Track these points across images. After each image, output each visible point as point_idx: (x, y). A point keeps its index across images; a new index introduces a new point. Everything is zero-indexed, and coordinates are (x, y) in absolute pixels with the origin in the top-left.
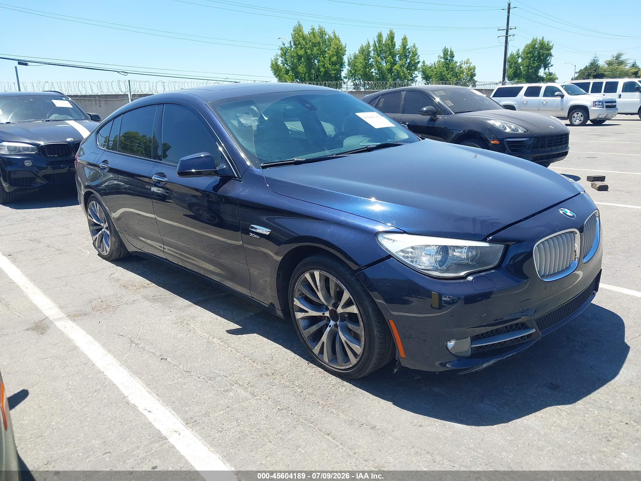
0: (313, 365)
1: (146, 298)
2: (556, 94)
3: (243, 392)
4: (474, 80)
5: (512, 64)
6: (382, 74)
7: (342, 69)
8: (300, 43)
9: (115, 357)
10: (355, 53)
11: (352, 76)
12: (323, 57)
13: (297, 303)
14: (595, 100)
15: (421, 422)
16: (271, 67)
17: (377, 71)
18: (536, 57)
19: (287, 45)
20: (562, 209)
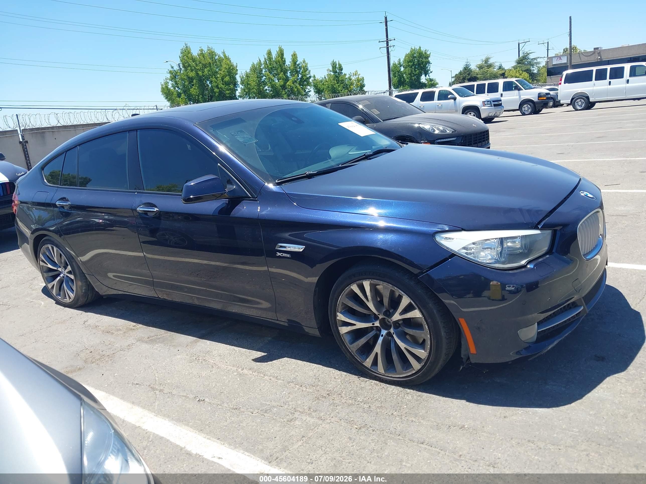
0: (365, 379)
1: (140, 340)
2: (449, 97)
3: (309, 419)
4: (364, 90)
5: (395, 73)
6: (276, 91)
7: (236, 88)
8: (189, 65)
9: (144, 407)
10: (246, 71)
11: (246, 94)
12: (215, 77)
13: (341, 317)
14: (484, 100)
15: (504, 413)
16: (162, 91)
17: (270, 89)
18: (416, 65)
19: (176, 68)
20: (582, 192)
